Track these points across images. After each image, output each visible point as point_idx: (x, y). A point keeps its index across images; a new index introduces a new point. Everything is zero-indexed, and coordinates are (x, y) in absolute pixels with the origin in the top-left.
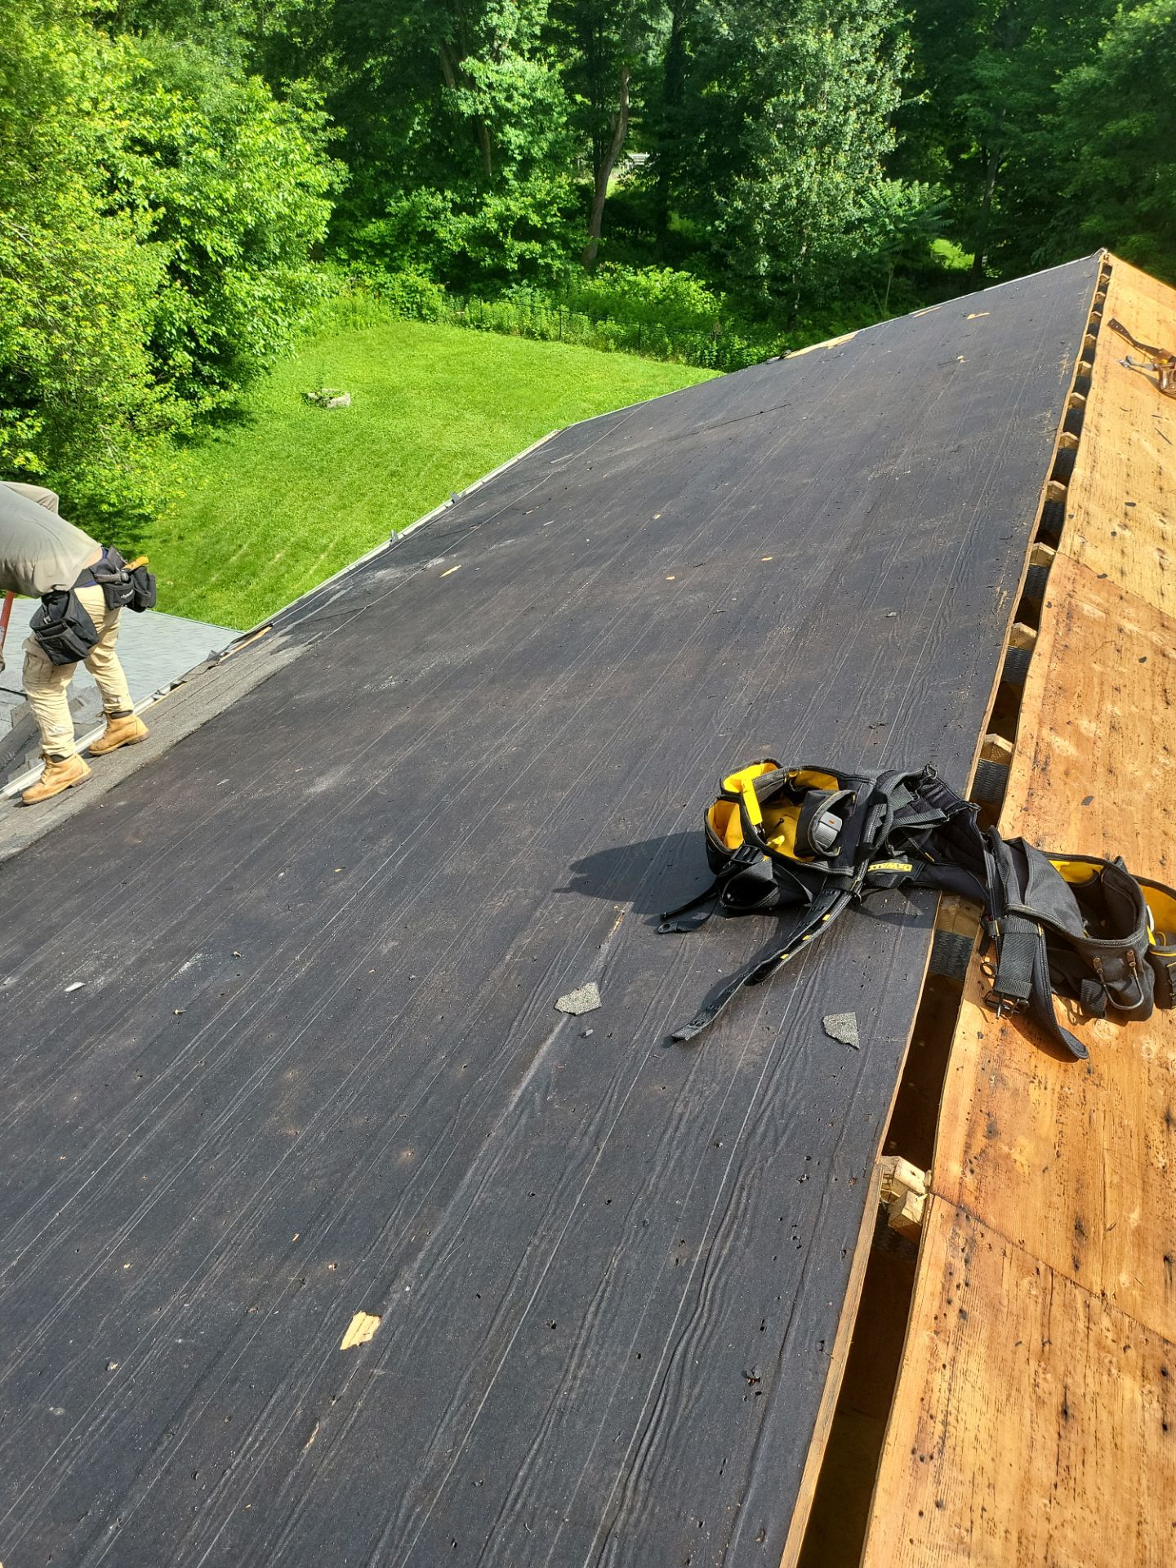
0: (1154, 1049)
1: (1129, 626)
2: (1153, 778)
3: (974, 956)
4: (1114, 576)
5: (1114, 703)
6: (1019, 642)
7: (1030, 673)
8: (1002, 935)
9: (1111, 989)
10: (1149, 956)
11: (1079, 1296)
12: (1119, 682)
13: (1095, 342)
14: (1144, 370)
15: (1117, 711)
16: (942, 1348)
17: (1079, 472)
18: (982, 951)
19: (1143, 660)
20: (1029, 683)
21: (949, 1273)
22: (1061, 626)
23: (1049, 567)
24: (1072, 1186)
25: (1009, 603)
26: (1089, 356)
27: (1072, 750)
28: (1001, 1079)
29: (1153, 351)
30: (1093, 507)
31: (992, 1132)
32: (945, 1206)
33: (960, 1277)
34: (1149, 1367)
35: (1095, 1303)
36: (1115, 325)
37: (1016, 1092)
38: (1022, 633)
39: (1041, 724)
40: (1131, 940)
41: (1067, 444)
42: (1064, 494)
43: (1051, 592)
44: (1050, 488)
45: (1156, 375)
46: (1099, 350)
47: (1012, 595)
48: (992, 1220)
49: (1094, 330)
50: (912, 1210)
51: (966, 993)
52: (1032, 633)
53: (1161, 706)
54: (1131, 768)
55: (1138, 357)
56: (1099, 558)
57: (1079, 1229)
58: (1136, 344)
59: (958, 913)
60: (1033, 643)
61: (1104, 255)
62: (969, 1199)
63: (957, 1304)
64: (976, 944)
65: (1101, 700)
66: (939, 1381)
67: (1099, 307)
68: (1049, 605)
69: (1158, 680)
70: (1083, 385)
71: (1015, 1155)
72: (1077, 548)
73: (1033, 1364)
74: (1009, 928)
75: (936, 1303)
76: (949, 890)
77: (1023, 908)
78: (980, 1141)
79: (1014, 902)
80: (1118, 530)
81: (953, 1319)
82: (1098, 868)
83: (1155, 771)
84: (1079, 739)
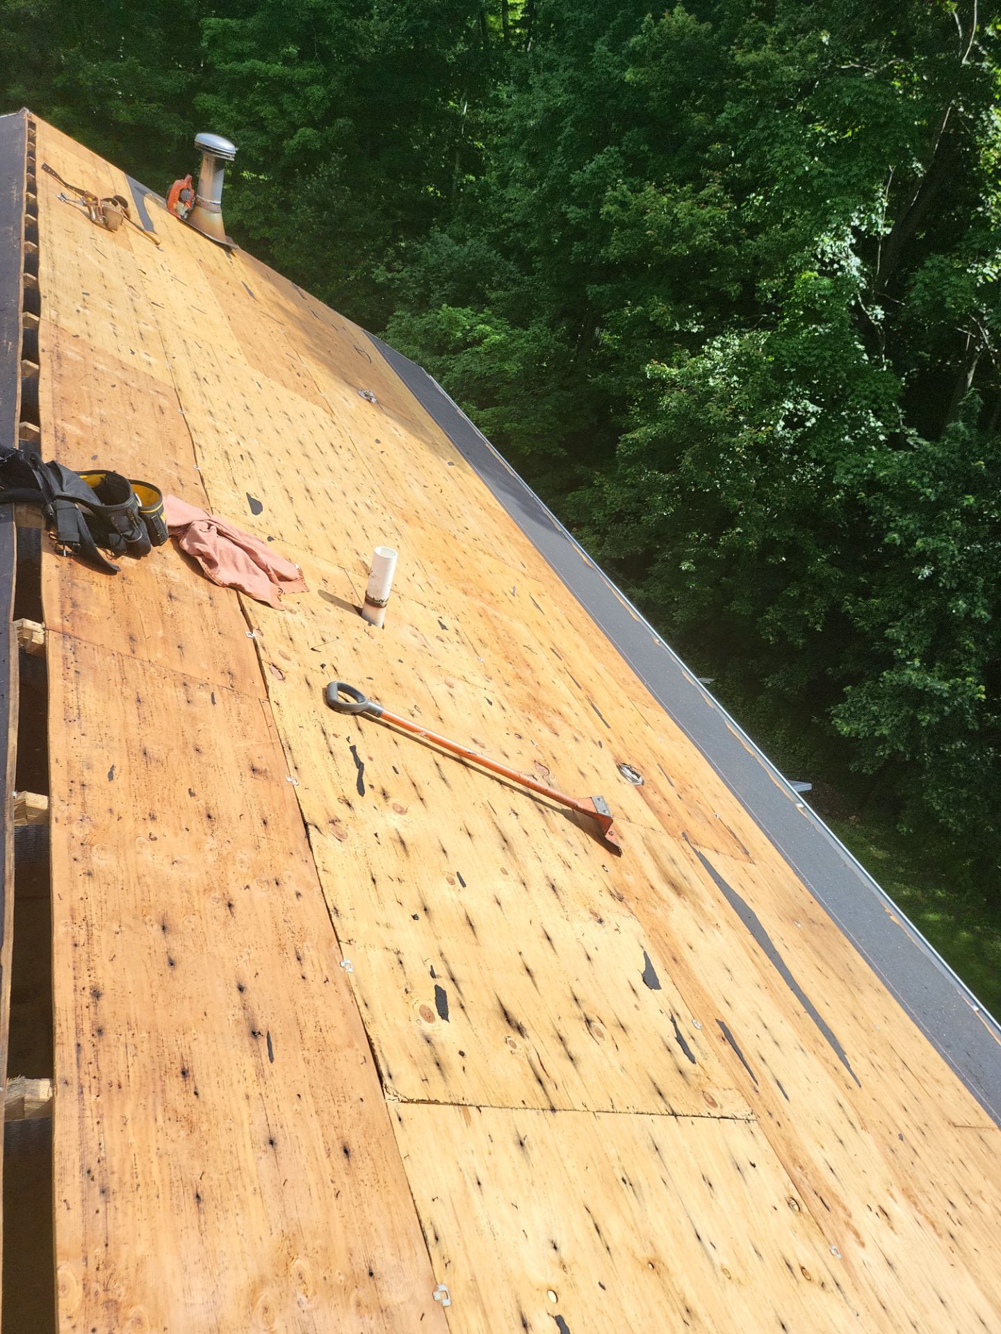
0: (158, 569)
1: (100, 367)
2: (133, 448)
3: (43, 532)
4: (84, 337)
5: (100, 408)
6: (28, 373)
7: (40, 389)
8: (55, 511)
9: (126, 536)
10: (140, 514)
11: (138, 663)
12: (101, 397)
13: (34, 179)
14: (77, 205)
15: (102, 412)
16: (69, 685)
17: (43, 268)
18: (48, 529)
19: (114, 386)
20: (41, 395)
21: (65, 658)
22: (55, 363)
23: (37, 329)
24: (124, 624)
25: (15, 349)
26: (32, 188)
27: (79, 432)
28: (73, 584)
29: (81, 192)
30: (59, 293)
31: (74, 605)
32: (56, 634)
33: (71, 658)
34: (177, 683)
35: (146, 664)
36: (46, 168)
37: (84, 589)
38: (29, 366)
39: (55, 417)
40: (128, 503)
41: (31, 251)
42: (36, 283)
43: (42, 343)
44: (25, 278)
45: (86, 209)
46: (39, 186)
47: (16, 342)
48: (84, 638)
49: (32, 170)
50: (38, 639)
51: (43, 548)
52: (36, 366)
53: (131, 412)
54: (118, 442)
55: (70, 195)
56: (72, 325)
57: (132, 638)
58: (67, 186)
59: (27, 512)
60: (37, 373)
61: (27, 114)
62: (70, 631)
63: (73, 669)
64: (43, 526)
65: (91, 405)
66: (72, 697)
67: (32, 154)
68: (43, 351)
69: (126, 398)
70: (33, 209)
71: (90, 613)
72: (54, 317)
73: (119, 687)
74: (58, 507)
75: (61, 669)
76: (19, 501)
77: (63, 494)
78: (68, 609)
79: (57, 492)
80: (80, 309)
81: (72, 674)
82: (103, 476)
83: (133, 444)
84: (82, 426)
